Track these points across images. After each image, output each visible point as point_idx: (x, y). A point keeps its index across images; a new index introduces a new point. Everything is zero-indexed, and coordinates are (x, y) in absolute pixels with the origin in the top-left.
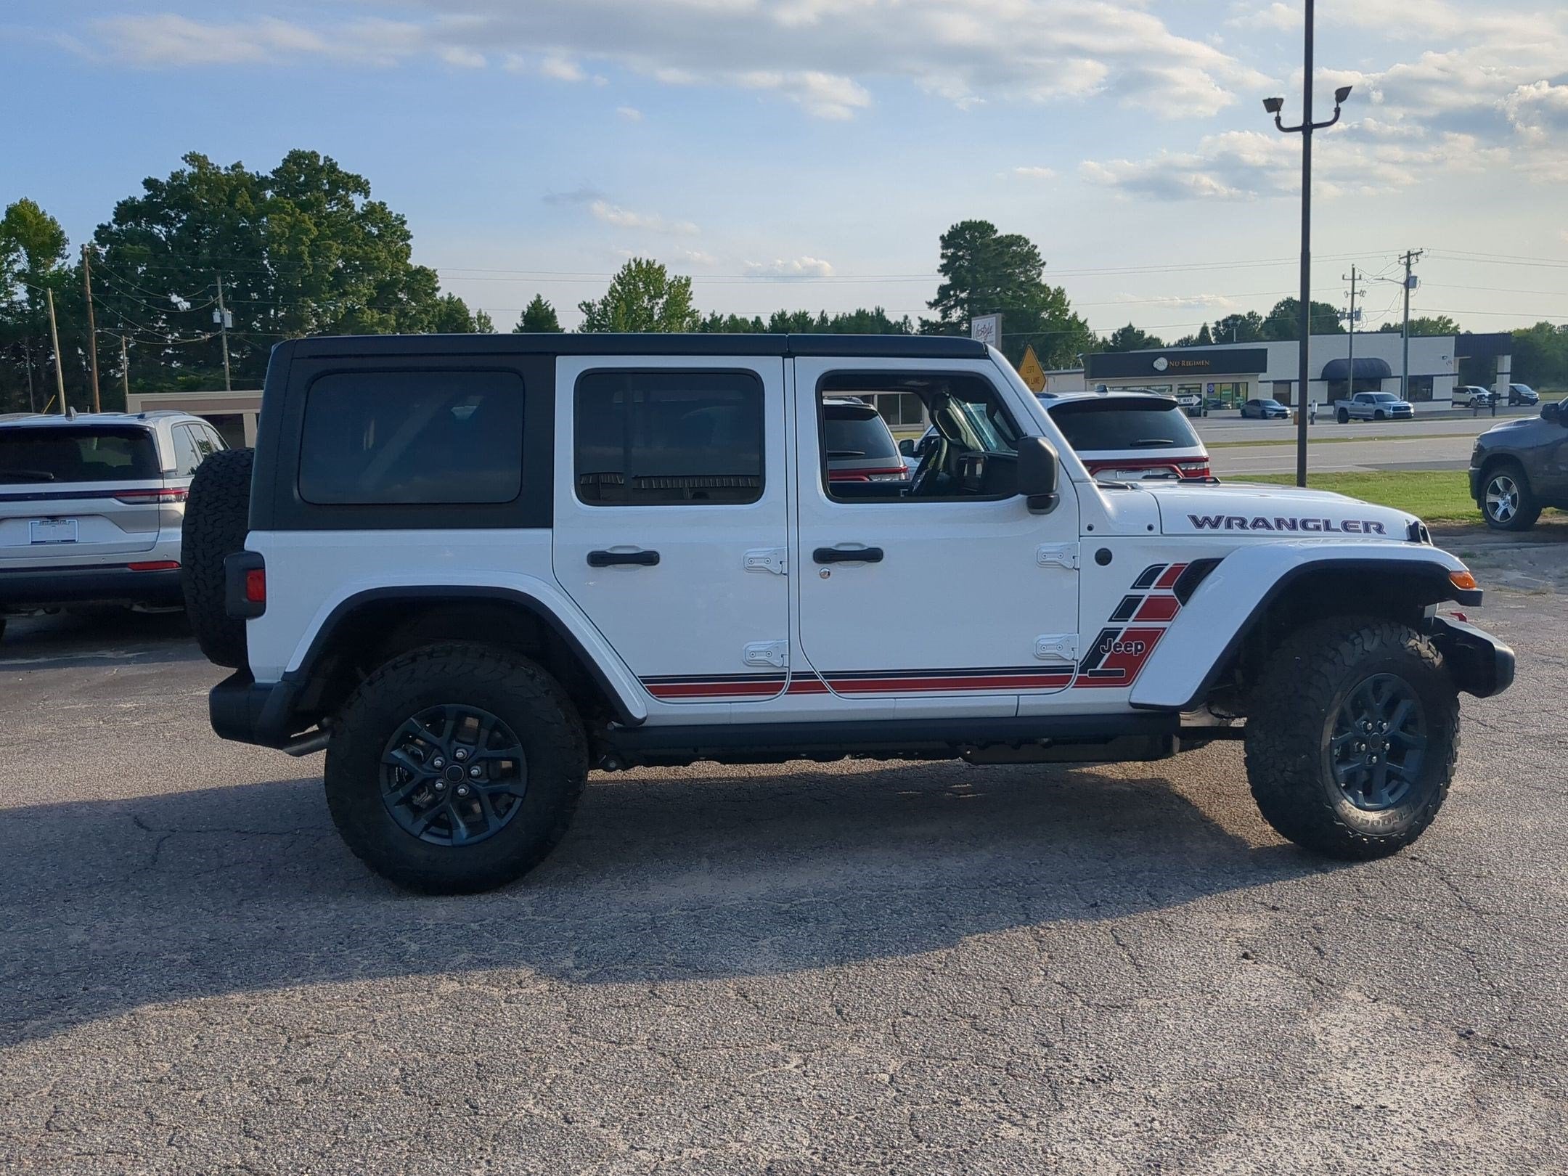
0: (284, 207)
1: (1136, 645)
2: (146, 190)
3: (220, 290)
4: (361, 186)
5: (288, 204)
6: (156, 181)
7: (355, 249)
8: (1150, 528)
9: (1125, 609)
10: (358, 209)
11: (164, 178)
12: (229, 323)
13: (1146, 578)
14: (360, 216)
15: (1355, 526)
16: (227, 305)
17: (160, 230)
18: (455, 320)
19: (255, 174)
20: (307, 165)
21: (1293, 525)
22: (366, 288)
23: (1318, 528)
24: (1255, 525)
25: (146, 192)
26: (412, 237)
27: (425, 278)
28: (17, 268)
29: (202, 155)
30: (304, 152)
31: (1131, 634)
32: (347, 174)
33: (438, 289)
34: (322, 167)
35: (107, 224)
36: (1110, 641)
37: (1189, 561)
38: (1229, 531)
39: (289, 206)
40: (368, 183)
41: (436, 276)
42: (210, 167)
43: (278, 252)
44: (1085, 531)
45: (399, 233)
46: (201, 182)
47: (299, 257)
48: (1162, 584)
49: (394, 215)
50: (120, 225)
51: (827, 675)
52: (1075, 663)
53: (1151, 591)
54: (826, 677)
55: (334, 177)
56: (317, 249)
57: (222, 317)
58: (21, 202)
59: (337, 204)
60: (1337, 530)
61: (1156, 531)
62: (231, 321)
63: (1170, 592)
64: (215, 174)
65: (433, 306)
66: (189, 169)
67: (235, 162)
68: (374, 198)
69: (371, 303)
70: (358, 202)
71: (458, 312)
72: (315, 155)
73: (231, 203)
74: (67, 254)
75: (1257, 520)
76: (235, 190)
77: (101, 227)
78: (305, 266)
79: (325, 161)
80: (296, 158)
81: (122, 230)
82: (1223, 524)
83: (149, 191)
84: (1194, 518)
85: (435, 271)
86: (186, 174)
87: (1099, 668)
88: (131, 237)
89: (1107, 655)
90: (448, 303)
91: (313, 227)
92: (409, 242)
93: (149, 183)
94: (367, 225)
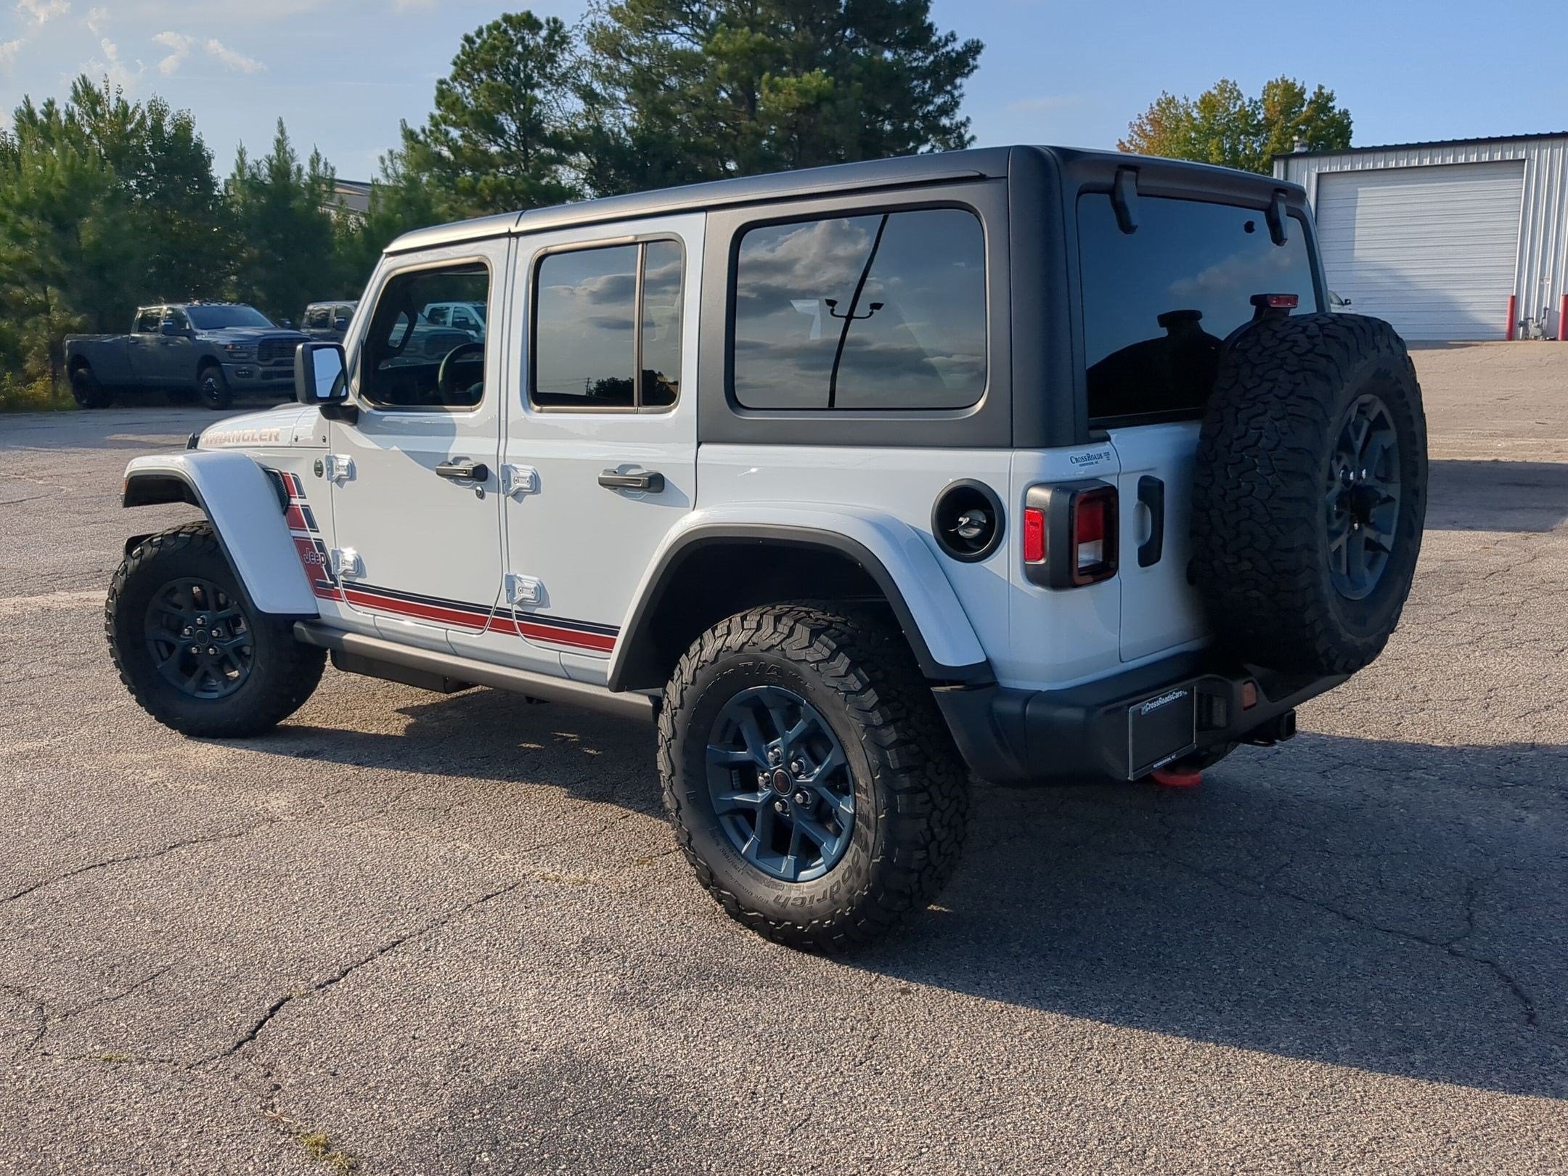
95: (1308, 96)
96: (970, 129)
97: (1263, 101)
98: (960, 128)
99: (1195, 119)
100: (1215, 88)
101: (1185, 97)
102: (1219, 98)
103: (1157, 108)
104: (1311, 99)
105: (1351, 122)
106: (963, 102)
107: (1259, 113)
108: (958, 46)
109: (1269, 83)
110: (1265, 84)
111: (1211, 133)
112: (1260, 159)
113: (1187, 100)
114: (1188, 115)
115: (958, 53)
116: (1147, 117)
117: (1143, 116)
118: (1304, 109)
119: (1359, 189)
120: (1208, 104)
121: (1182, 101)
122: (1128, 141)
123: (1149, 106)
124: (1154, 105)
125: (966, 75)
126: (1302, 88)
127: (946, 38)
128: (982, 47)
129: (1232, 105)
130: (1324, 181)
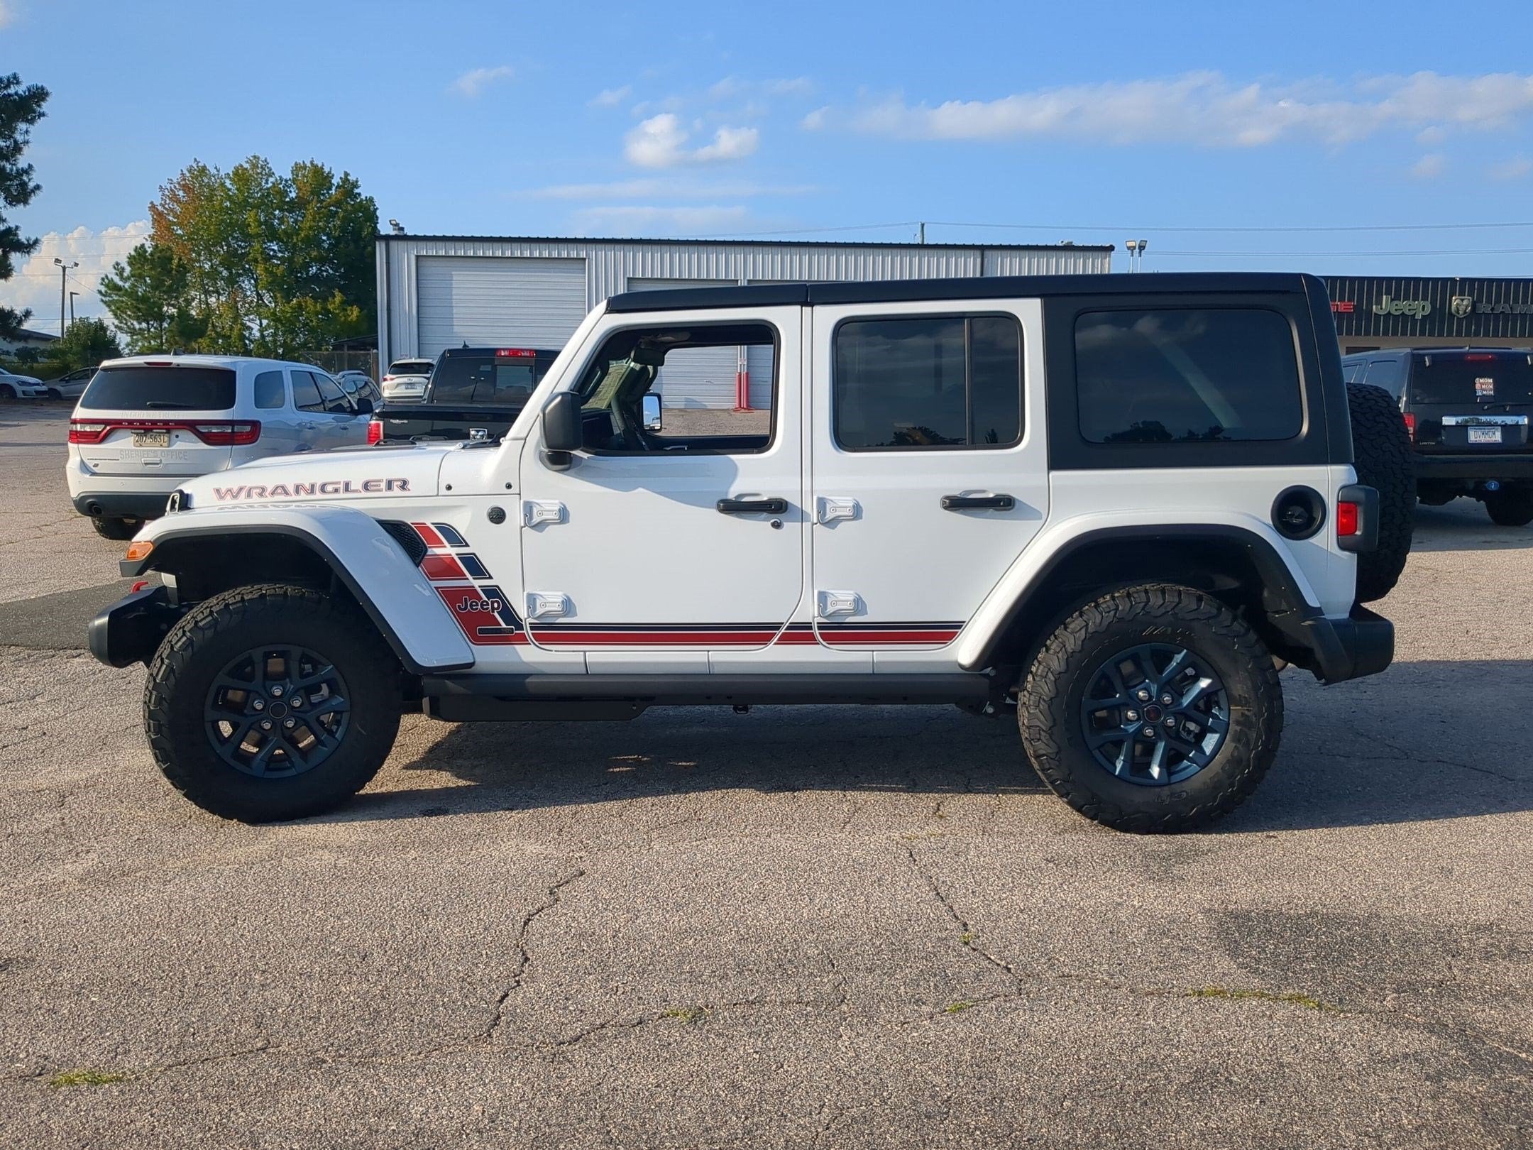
95: (336, 181)
96: (34, 176)
97: (294, 181)
98: (22, 175)
99: (229, 190)
100: (247, 162)
101: (216, 168)
102: (251, 172)
103: (188, 175)
104: (338, 183)
105: (377, 209)
106: (26, 150)
107: (291, 192)
108: (21, 90)
109: (296, 164)
110: (293, 165)
111: (243, 205)
112: (298, 234)
113: (218, 171)
114: (223, 184)
115: (20, 96)
116: (179, 183)
117: (175, 181)
118: (333, 191)
119: (453, 273)
120: (240, 176)
121: (213, 171)
122: (161, 204)
123: (180, 172)
124: (185, 172)
125: (31, 121)
126: (329, 173)
127: (8, 80)
128: (47, 94)
129: (264, 181)
130: (423, 263)
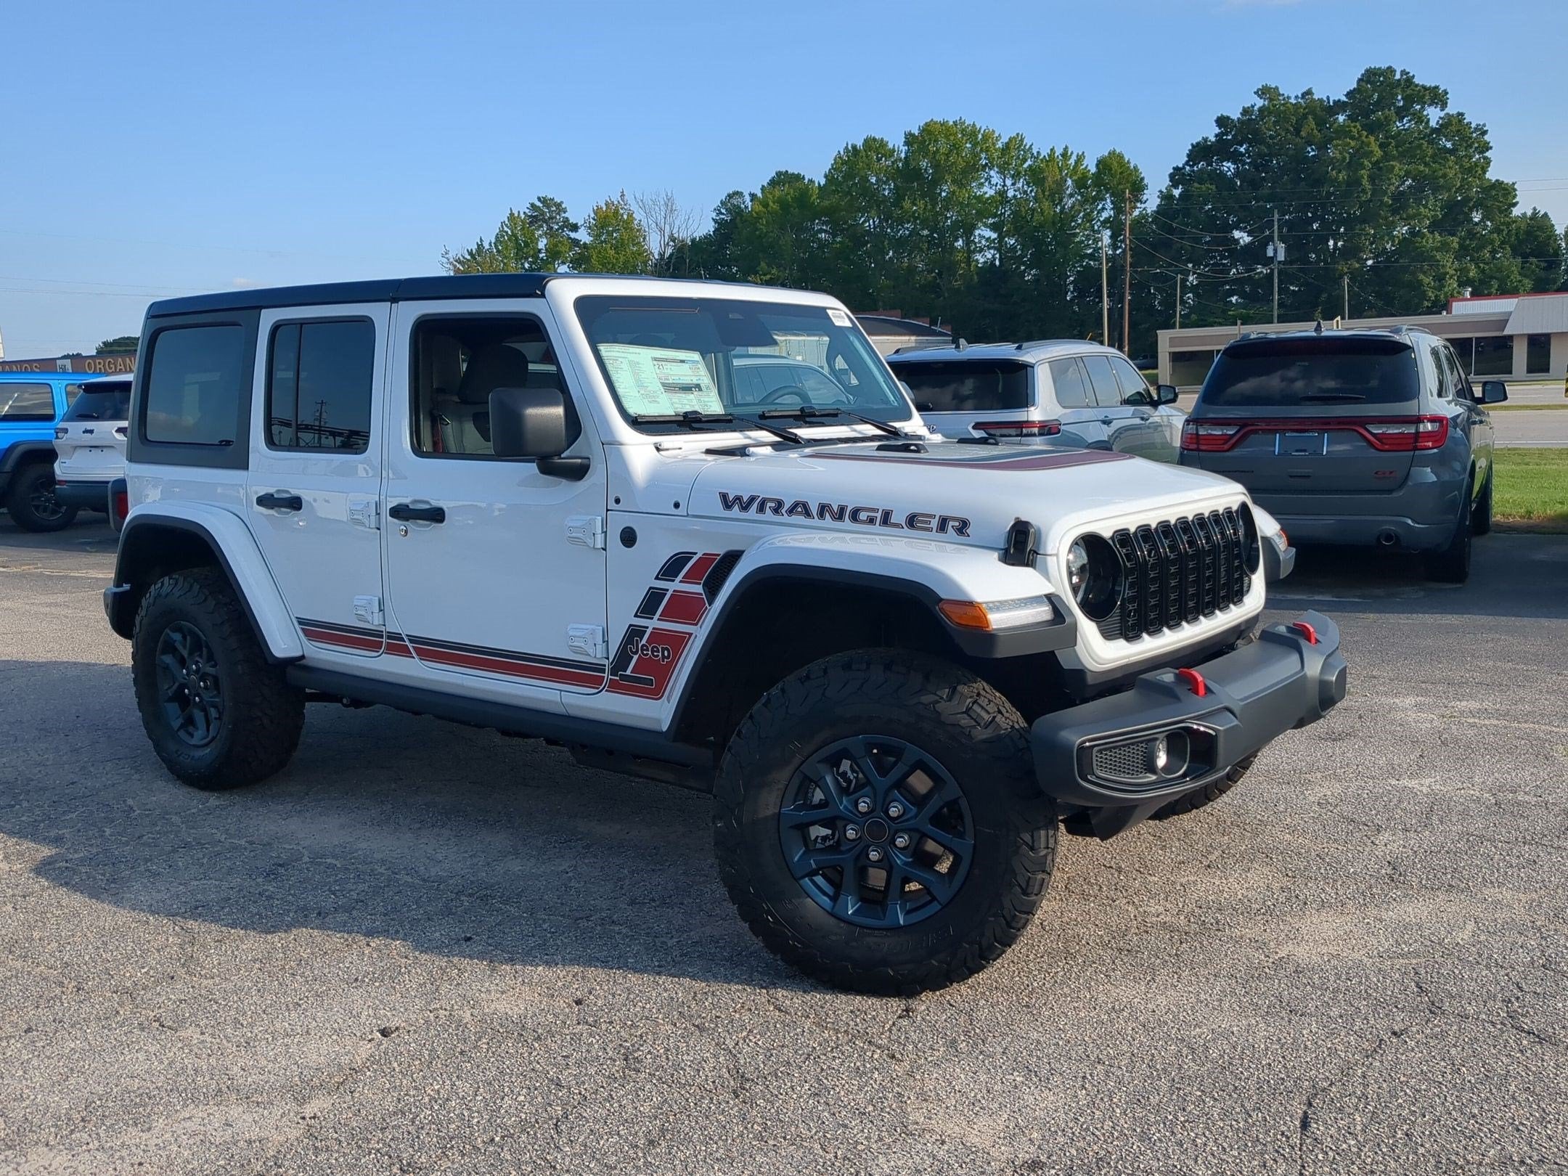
0: (1351, 131)
1: (663, 650)
2: (1217, 128)
3: (1276, 223)
4: (1437, 97)
5: (1355, 127)
6: (1228, 118)
7: (1422, 168)
8: (677, 505)
9: (650, 604)
10: (1433, 124)
11: (1235, 115)
12: (1281, 257)
13: (672, 568)
14: (1434, 130)
15: (926, 522)
16: (1282, 239)
17: (1228, 167)
18: (1536, 237)
19: (1325, 99)
20: (1382, 83)
21: (839, 515)
22: (1431, 208)
23: (871, 521)
24: (791, 511)
25: (1217, 130)
26: (1491, 148)
27: (1504, 193)
28: (1105, 215)
29: (1274, 86)
30: (1380, 69)
31: (657, 636)
32: (1424, 87)
33: (1515, 205)
34: (1399, 80)
35: (1181, 166)
36: (637, 640)
37: (722, 552)
38: (760, 517)
39: (1355, 130)
40: (1447, 93)
41: (1515, 190)
42: (1281, 98)
43: (1336, 178)
44: (612, 505)
45: (1476, 145)
46: (1270, 113)
47: (1358, 182)
48: (689, 578)
49: (1473, 125)
50: (1192, 166)
51: (413, 639)
52: (606, 662)
53: (675, 586)
54: (411, 641)
55: (1409, 92)
56: (1379, 172)
57: (1275, 250)
58: (1109, 153)
59: (1410, 121)
60: (897, 525)
61: (682, 511)
62: (1283, 255)
63: (698, 589)
64: (1283, 105)
65: (1508, 224)
66: (1260, 103)
67: (1305, 90)
68: (1452, 109)
69: (1435, 226)
70: (1434, 115)
71: (1541, 228)
72: (1391, 70)
73: (1297, 131)
74: (1145, 198)
75: (796, 505)
76: (1305, 116)
77: (1176, 169)
78: (1364, 191)
79: (1402, 75)
80: (1371, 76)
81: (1193, 171)
82: (755, 506)
83: (1220, 129)
84: (724, 497)
85: (1514, 184)
86: (1256, 108)
87: (628, 672)
88: (1200, 177)
89: (636, 657)
90: (1531, 219)
91: (1377, 149)
92: (1487, 154)
93: (1222, 121)
94: (1441, 140)
